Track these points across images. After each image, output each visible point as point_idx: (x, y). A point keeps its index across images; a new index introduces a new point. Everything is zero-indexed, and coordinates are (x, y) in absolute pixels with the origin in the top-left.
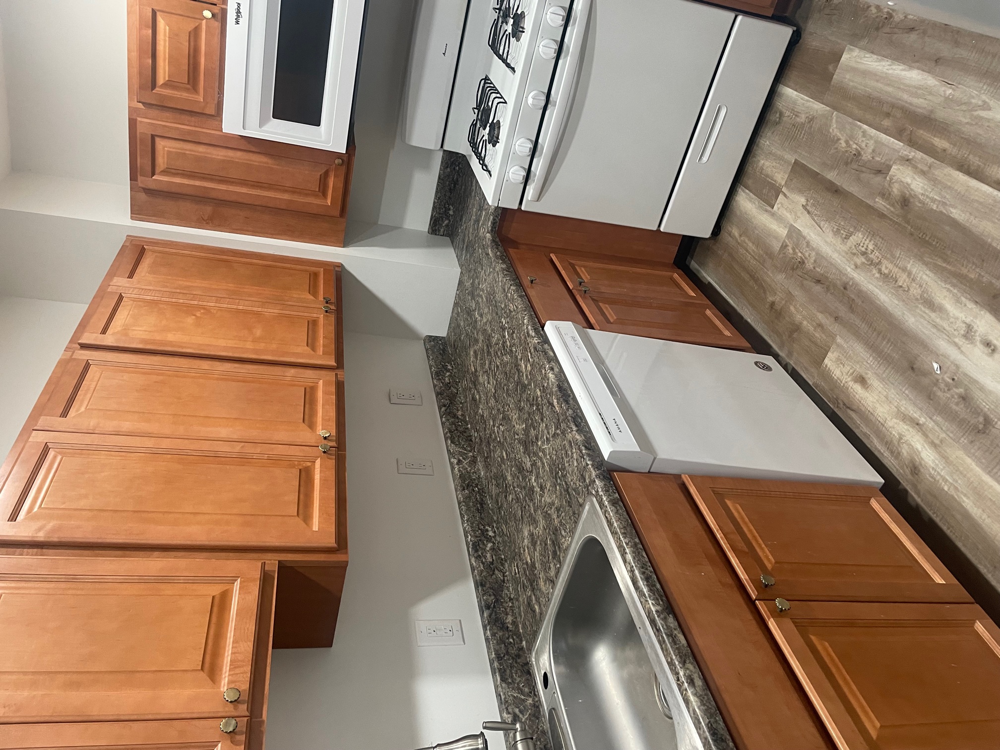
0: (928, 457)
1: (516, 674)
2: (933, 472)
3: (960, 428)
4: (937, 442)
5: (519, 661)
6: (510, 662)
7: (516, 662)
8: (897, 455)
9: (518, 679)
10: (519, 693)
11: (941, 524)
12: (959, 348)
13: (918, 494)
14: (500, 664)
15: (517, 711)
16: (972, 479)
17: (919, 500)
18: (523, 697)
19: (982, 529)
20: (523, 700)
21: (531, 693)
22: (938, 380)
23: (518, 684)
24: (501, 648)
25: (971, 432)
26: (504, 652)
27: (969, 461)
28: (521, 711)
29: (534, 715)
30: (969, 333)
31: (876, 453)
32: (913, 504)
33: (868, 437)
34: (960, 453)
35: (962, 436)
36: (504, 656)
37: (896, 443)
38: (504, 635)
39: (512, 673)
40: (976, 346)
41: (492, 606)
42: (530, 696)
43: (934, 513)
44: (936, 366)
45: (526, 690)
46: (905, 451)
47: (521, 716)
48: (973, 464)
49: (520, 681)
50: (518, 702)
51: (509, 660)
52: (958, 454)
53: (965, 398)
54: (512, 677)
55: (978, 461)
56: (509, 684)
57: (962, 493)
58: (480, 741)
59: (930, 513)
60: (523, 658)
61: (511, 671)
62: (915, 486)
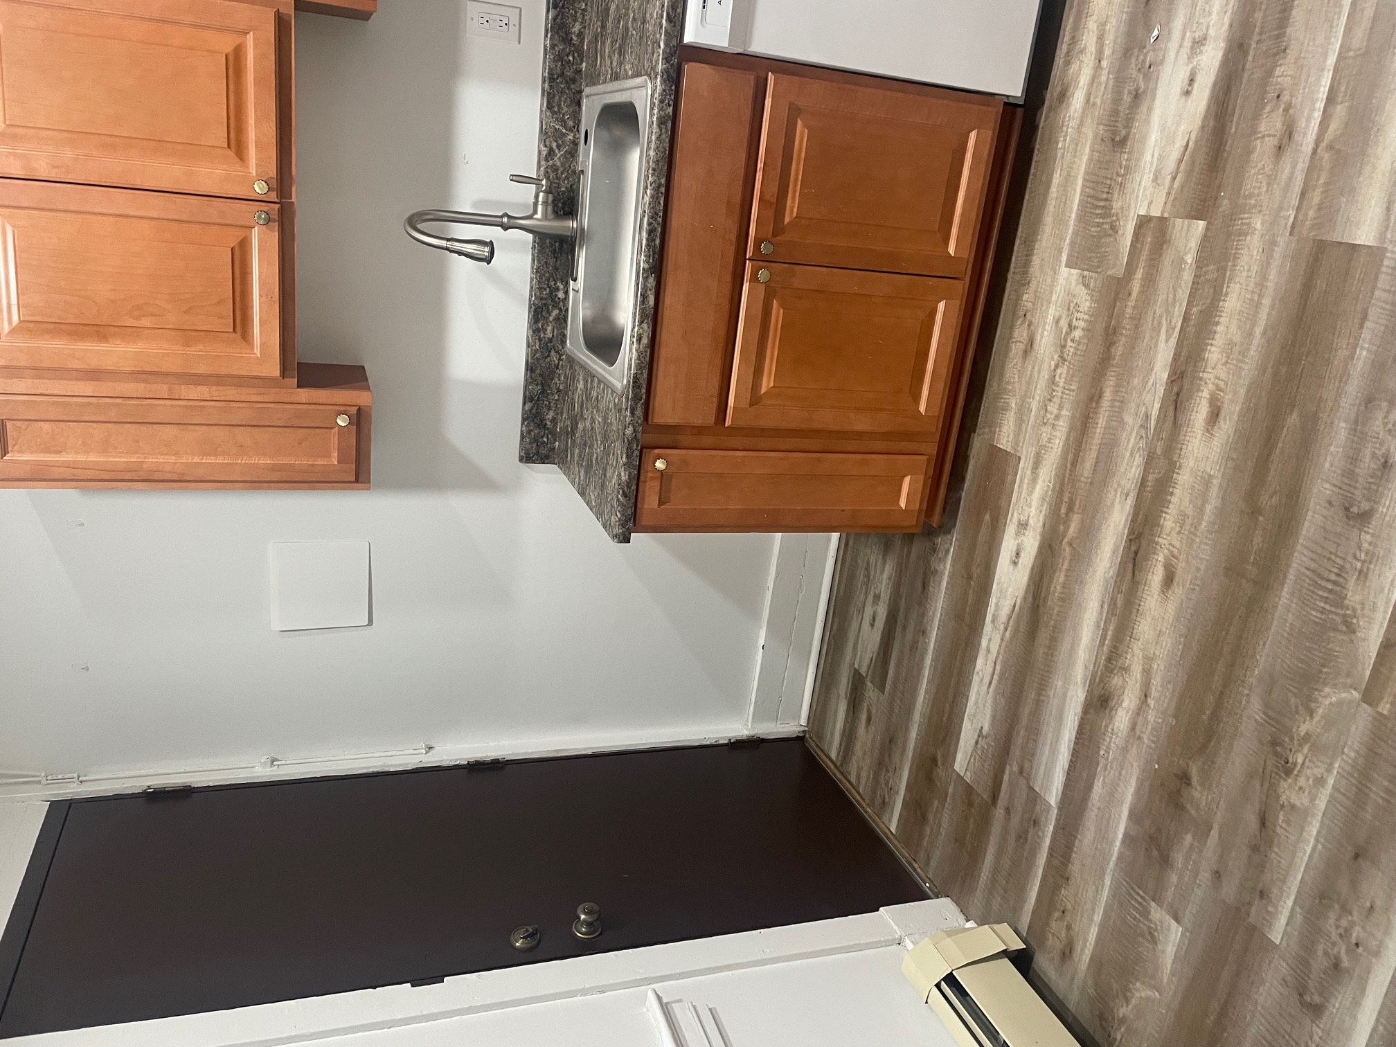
0: (1077, 100)
1: (565, 102)
2: (1067, 119)
3: (1110, 115)
4: (1092, 100)
5: (572, 86)
6: (563, 86)
7: (569, 88)
8: (1068, 63)
9: (565, 109)
10: (561, 126)
11: (1033, 163)
12: (1180, 47)
13: (1047, 117)
14: (551, 87)
15: (554, 145)
16: (1075, 166)
17: (1042, 124)
18: (564, 131)
19: (1045, 206)
20: (564, 135)
21: (574, 127)
22: (1145, 47)
23: (564, 115)
24: (556, 66)
25: (1110, 130)
26: (559, 72)
27: (1087, 150)
28: (558, 147)
29: (570, 153)
30: (1199, 43)
31: (1061, 33)
32: (1037, 121)
33: (1071, 9)
34: (1090, 135)
35: (1106, 125)
36: (557, 78)
37: (1077, 51)
38: (564, 49)
39: (560, 100)
40: (1188, 65)
41: (561, 5)
42: (572, 131)
43: (1038, 150)
44: (1156, 33)
45: (571, 123)
46: (1074, 68)
47: (557, 151)
48: (1086, 157)
49: (567, 112)
50: (558, 136)
51: (561, 83)
52: (1089, 133)
53: (1137, 97)
54: (559, 105)
55: (1090, 159)
56: (554, 113)
57: (1062, 164)
58: (487, 249)
59: (1037, 146)
60: (577, 84)
61: (560, 98)
62: (1050, 110)
